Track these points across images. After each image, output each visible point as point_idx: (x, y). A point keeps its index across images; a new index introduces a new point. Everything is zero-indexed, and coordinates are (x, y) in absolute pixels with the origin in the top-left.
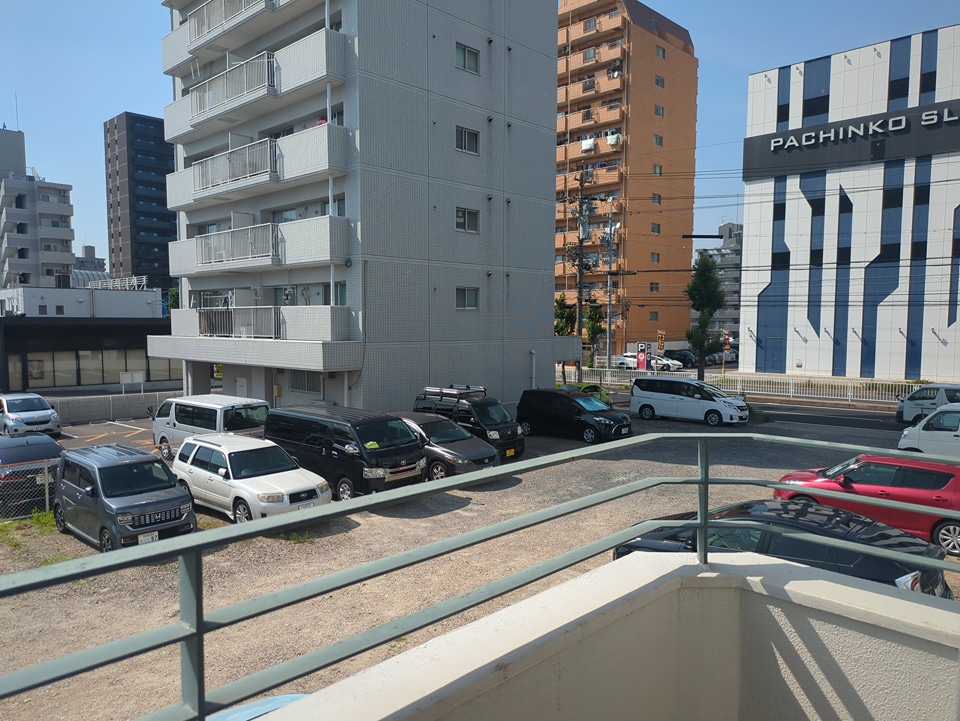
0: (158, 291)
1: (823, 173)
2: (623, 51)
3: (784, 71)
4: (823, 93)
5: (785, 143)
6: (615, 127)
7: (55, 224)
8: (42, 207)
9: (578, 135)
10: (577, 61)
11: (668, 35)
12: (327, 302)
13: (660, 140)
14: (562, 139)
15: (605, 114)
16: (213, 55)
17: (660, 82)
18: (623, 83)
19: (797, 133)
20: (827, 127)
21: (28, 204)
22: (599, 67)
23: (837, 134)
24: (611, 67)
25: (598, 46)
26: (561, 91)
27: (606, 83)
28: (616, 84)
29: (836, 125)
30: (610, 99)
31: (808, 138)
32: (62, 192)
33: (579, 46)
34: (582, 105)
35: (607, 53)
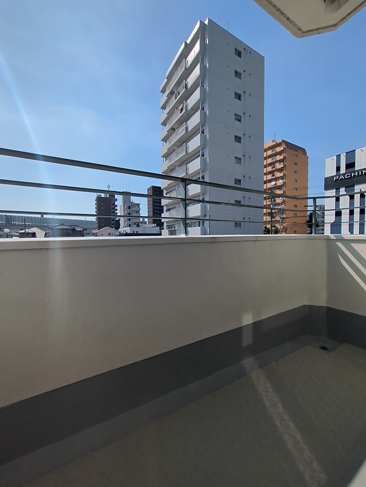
0: (159, 227)
1: (354, 186)
2: (284, 156)
3: (338, 157)
4: (353, 161)
5: (339, 178)
6: (282, 178)
7: (136, 213)
8: (134, 209)
9: (270, 181)
10: (270, 161)
11: (298, 150)
12: (200, 226)
13: (296, 181)
14: (265, 182)
15: (278, 175)
16: (173, 167)
17: (296, 164)
18: (284, 165)
19: (344, 175)
20: (354, 172)
21: (131, 208)
22: (277, 162)
23: (358, 173)
24: (280, 161)
25: (276, 156)
26: (265, 169)
27: (278, 166)
28: (282, 166)
29: (358, 171)
30: (280, 170)
31: (348, 176)
32: (138, 205)
33: (270, 157)
34: (271, 173)
35: (279, 158)
